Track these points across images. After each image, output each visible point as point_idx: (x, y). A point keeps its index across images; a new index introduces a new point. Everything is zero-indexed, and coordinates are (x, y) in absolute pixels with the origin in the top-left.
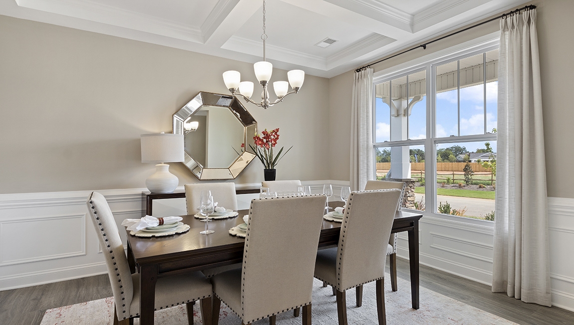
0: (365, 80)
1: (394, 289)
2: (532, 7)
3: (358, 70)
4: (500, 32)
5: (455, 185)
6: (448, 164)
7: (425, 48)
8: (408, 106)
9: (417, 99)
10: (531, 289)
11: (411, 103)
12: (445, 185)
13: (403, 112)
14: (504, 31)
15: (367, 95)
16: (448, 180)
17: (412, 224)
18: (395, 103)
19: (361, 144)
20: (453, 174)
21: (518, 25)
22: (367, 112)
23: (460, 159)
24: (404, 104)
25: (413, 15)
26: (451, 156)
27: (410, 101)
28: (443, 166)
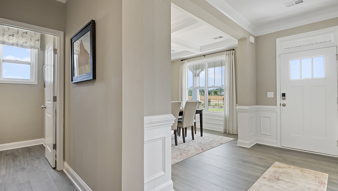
0: (185, 64)
1: (195, 133)
2: (234, 50)
3: (182, 60)
4: (225, 55)
5: (219, 106)
6: (216, 97)
7: (205, 56)
8: (199, 72)
9: (202, 70)
10: (233, 130)
11: (201, 71)
12: (215, 107)
13: (197, 75)
14: (226, 55)
15: (185, 70)
16: (216, 104)
17: (201, 112)
18: (194, 71)
19: (183, 88)
20: (218, 101)
21: (230, 54)
22: (185, 76)
23: (222, 94)
24: (198, 71)
25: (201, 47)
26: (218, 93)
27: (200, 70)
28: (214, 98)
